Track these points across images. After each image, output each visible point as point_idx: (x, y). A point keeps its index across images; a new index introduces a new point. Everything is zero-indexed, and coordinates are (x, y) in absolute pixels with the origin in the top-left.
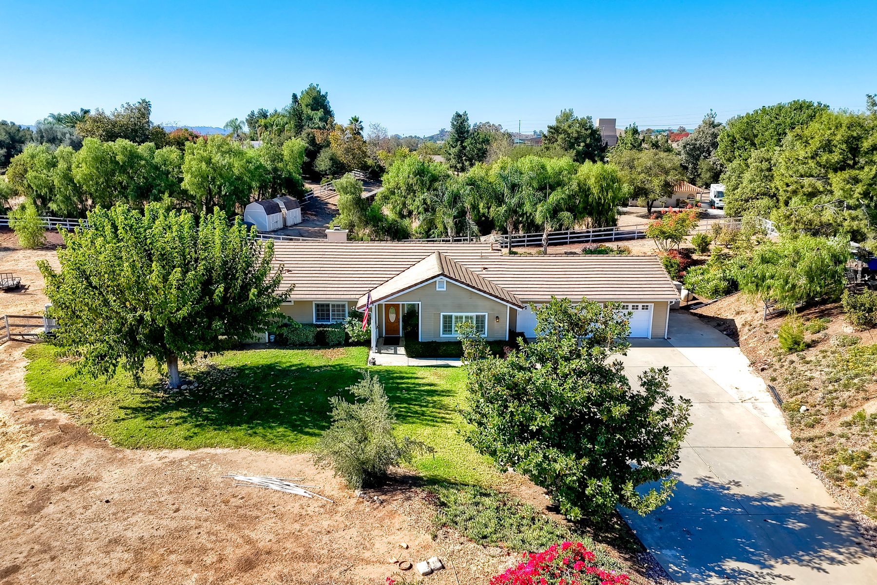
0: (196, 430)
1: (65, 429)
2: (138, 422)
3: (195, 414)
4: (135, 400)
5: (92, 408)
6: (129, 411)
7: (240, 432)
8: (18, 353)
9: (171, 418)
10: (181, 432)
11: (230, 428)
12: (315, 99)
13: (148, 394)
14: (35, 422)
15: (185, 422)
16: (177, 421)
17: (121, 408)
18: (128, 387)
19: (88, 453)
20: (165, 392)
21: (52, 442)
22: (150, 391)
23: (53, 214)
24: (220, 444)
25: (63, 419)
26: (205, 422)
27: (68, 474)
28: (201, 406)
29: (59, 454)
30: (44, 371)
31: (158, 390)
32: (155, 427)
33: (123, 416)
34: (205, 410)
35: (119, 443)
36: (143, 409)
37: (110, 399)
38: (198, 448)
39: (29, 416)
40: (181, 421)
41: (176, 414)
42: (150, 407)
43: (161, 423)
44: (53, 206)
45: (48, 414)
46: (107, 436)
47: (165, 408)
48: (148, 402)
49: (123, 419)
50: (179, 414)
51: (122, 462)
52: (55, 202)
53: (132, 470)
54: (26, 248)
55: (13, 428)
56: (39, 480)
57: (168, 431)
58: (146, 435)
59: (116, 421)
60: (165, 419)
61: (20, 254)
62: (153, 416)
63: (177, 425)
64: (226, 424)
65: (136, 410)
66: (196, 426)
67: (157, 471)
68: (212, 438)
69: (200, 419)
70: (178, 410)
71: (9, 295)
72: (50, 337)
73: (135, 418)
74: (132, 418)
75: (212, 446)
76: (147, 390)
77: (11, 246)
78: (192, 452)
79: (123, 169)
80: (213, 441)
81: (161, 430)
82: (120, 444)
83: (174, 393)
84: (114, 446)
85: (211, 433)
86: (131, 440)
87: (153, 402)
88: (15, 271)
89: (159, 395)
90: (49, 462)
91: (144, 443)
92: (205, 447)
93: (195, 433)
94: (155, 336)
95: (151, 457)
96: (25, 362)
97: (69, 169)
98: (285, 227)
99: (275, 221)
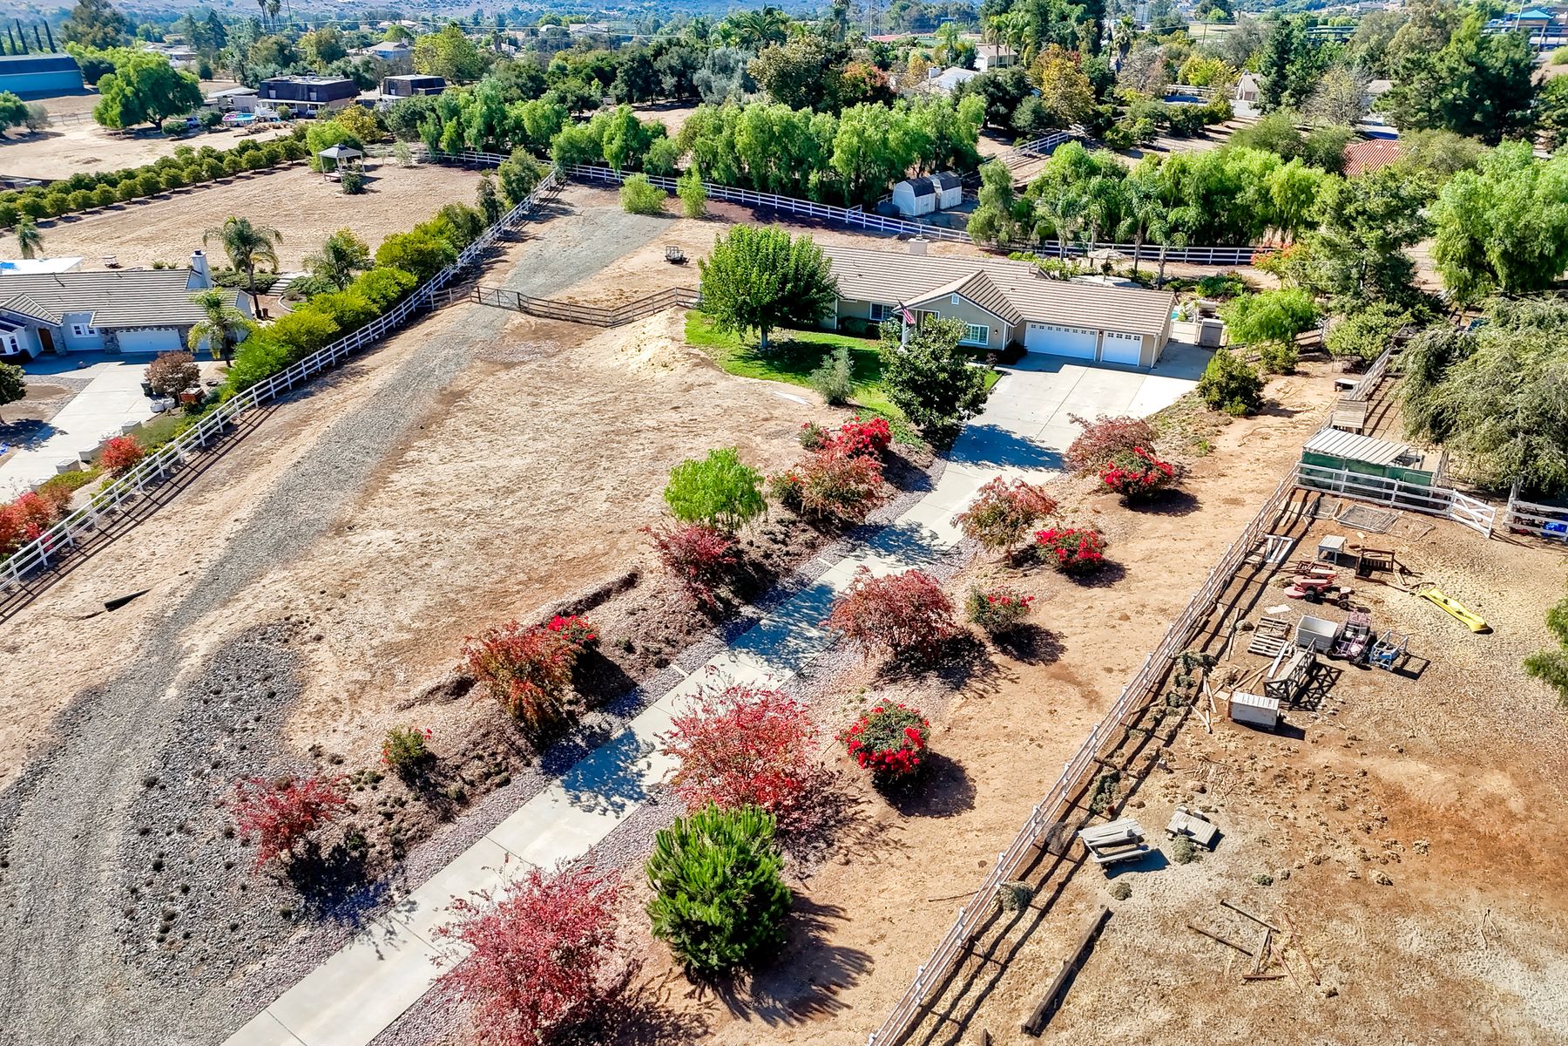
1: (703, 359)
2: (740, 363)
4: (740, 352)
5: (718, 352)
6: (736, 357)
7: (788, 376)
8: (682, 314)
9: (757, 364)
10: (760, 371)
13: (747, 349)
14: (689, 354)
15: (763, 366)
17: (732, 355)
18: (737, 343)
19: (712, 372)
20: (757, 349)
21: (697, 365)
22: (749, 347)
23: (715, 181)
24: (776, 380)
25: (703, 355)
27: (702, 380)
28: (774, 360)
29: (699, 370)
30: (696, 328)
31: (753, 347)
32: (748, 367)
33: (733, 358)
34: (775, 362)
35: (728, 371)
36: (743, 357)
37: (728, 349)
38: (765, 379)
39: (686, 351)
40: (761, 366)
41: (760, 362)
42: (747, 357)
43: (751, 365)
44: (715, 174)
45: (695, 351)
46: (723, 366)
47: (756, 358)
48: (746, 354)
49: (733, 360)
50: (762, 362)
51: (727, 379)
52: (717, 169)
53: (731, 383)
54: (688, 217)
55: (678, 356)
56: (689, 380)
57: (753, 369)
58: (742, 369)
59: (729, 360)
60: (754, 364)
61: (684, 223)
62: (748, 361)
63: (759, 367)
65: (740, 357)
67: (741, 385)
70: (762, 360)
71: (674, 266)
72: (700, 307)
73: (739, 360)
74: (737, 360)
76: (747, 347)
77: (677, 213)
78: (762, 381)
79: (778, 140)
81: (750, 369)
83: (762, 351)
84: (725, 372)
85: (775, 375)
86: (734, 370)
87: (749, 354)
88: (679, 243)
89: (753, 351)
90: (694, 373)
91: (740, 373)
94: (752, 312)
95: (742, 380)
96: (686, 321)
97: (732, 134)
98: (938, 210)
99: (925, 203)
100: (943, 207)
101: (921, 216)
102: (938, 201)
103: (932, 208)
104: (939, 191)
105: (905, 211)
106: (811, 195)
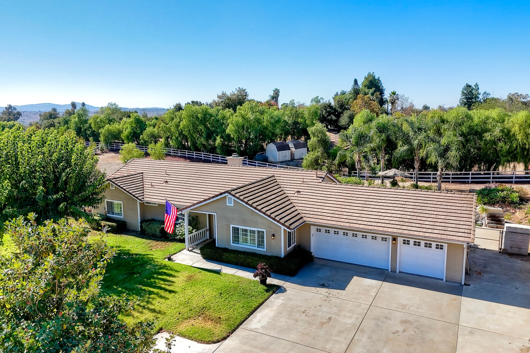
12: (371, 81)
98: (293, 159)
99: (285, 155)
100: (296, 158)
101: (282, 162)
102: (292, 155)
103: (289, 158)
104: (293, 149)
105: (271, 159)
106: (218, 151)
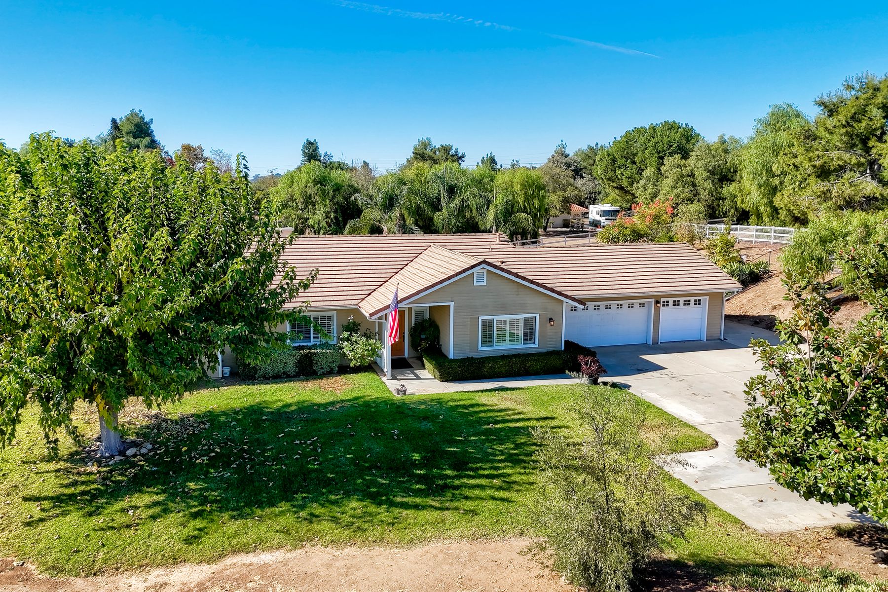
0: (199, 523)
2: (75, 521)
3: (177, 494)
4: (47, 483)
6: (46, 504)
7: (283, 517)
9: (137, 508)
10: (169, 529)
11: (259, 512)
12: (137, 125)
13: (67, 471)
15: (166, 511)
16: (151, 512)
17: (26, 499)
18: (24, 462)
20: (99, 462)
22: (69, 465)
26: (208, 508)
28: (181, 479)
31: (84, 461)
32: (113, 528)
33: (37, 513)
34: (192, 485)
35: (54, 567)
36: (72, 497)
38: (222, 556)
40: (157, 510)
41: (142, 499)
42: (83, 493)
43: (121, 519)
46: (23, 556)
48: (75, 484)
49: (42, 520)
50: (146, 499)
57: (142, 532)
58: (103, 545)
59: (28, 524)
60: (124, 511)
62: (98, 508)
63: (154, 518)
64: (248, 504)
65: (58, 500)
66: (195, 516)
68: (236, 534)
69: (193, 503)
70: (141, 491)
73: (64, 514)
74: (57, 516)
75: (245, 549)
76: (62, 465)
78: (214, 567)
80: (243, 539)
81: (128, 533)
82: (57, 569)
83: (116, 463)
84: (46, 576)
85: (230, 525)
86: (75, 558)
87: (83, 483)
89: (89, 469)
91: (105, 561)
92: (233, 552)
93: (200, 530)
